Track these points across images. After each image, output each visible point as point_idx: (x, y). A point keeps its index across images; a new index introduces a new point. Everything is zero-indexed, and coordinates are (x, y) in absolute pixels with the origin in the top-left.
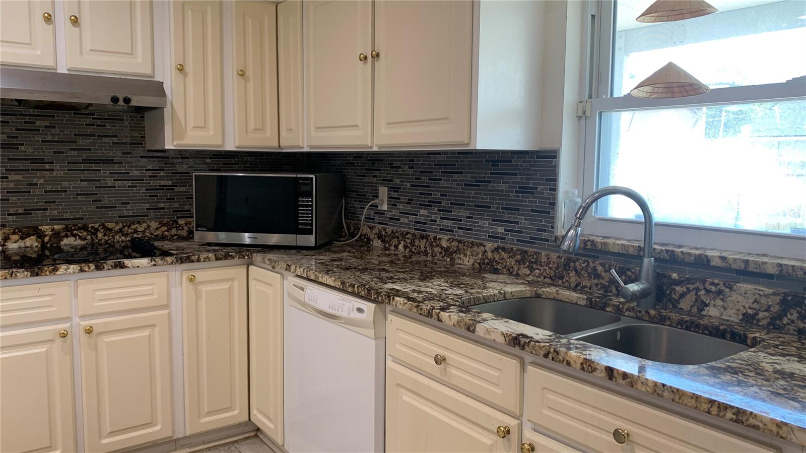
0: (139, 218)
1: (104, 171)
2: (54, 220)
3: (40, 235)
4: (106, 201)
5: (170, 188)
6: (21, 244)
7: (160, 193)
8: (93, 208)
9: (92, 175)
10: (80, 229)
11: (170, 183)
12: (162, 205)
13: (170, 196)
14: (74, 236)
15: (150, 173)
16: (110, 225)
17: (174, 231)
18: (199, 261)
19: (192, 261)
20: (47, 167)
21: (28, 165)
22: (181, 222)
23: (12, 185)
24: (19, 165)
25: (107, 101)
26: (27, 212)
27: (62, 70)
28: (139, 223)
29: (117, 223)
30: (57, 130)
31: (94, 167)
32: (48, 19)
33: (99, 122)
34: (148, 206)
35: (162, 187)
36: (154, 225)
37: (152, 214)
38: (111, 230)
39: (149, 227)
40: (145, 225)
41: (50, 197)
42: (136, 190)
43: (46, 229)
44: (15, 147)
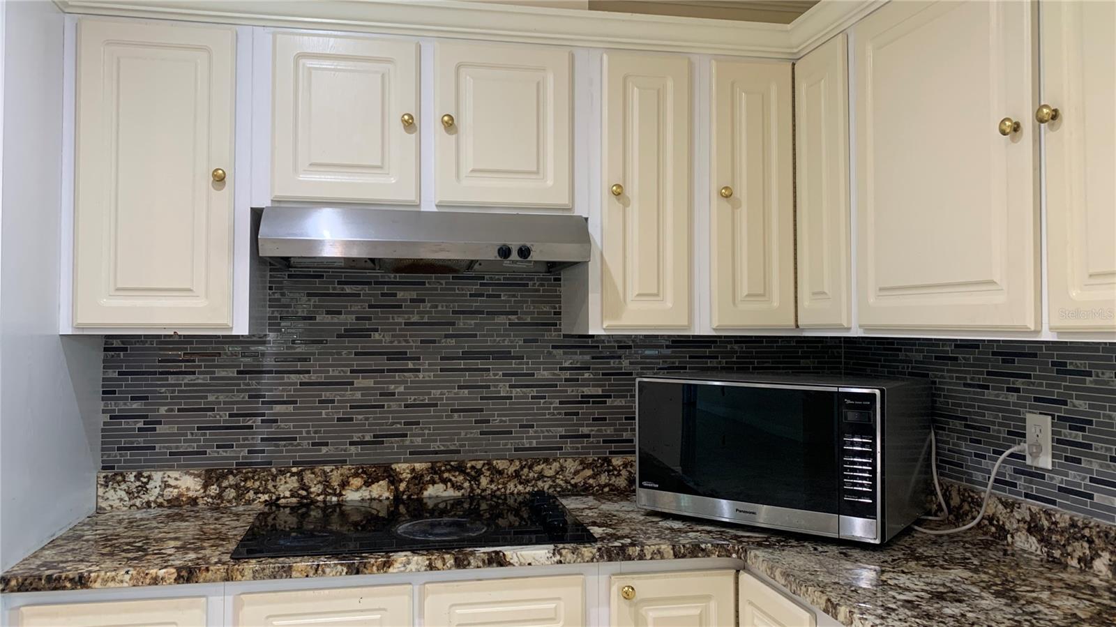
0: (546, 453)
1: (496, 373)
2: (416, 453)
3: (394, 479)
4: (496, 421)
5: (599, 400)
6: (365, 493)
7: (583, 409)
8: (475, 433)
9: (478, 379)
10: (454, 469)
11: (599, 391)
12: (585, 430)
13: (599, 414)
14: (444, 481)
15: (567, 374)
16: (501, 464)
17: (604, 479)
18: (641, 557)
19: (630, 558)
20: (410, 365)
21: (382, 362)
22: (617, 461)
23: (358, 395)
24: (371, 363)
25: (492, 255)
26: (378, 440)
27: (428, 206)
28: (546, 461)
29: (511, 461)
30: (427, 306)
31: (479, 364)
32: (410, 124)
33: (490, 290)
34: (562, 431)
35: (585, 399)
36: (572, 466)
37: (569, 446)
38: (500, 472)
39: (562, 469)
40: (556, 465)
41: (413, 415)
42: (544, 403)
43: (403, 468)
44: (364, 334)
